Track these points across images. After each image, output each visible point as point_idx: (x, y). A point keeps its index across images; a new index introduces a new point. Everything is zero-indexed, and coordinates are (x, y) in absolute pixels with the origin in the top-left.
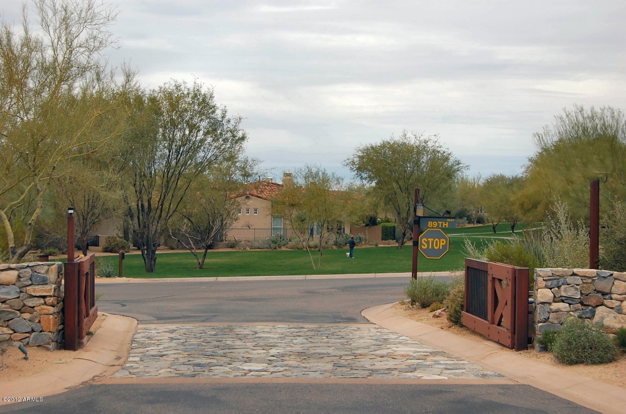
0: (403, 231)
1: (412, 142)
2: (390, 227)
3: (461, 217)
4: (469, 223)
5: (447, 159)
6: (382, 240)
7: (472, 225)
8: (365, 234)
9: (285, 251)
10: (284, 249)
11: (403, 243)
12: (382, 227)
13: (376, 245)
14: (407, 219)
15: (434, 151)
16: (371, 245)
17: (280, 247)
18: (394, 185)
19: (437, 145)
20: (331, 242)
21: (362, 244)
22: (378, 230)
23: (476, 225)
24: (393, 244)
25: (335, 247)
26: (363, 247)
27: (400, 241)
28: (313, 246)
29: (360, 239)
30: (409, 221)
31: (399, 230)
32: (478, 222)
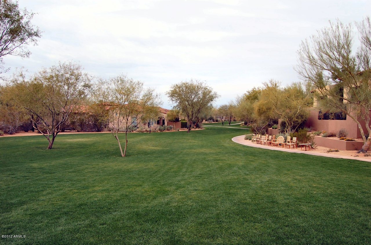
0: (190, 124)
1: (195, 84)
2: (185, 122)
3: (211, 120)
4: (213, 122)
5: (210, 92)
6: (181, 128)
7: (214, 123)
8: (173, 125)
9: (136, 133)
10: (134, 132)
11: (190, 129)
12: (181, 122)
13: (178, 130)
14: (192, 119)
15: (205, 89)
16: (176, 130)
17: (133, 131)
18: (187, 103)
19: (206, 85)
20: (158, 129)
21: (172, 130)
22: (179, 124)
23: (216, 123)
24: (186, 130)
25: (159, 131)
26: (172, 131)
27: (189, 129)
28: (149, 131)
29: (171, 127)
30: (193, 120)
31: (188, 124)
32: (216, 121)
